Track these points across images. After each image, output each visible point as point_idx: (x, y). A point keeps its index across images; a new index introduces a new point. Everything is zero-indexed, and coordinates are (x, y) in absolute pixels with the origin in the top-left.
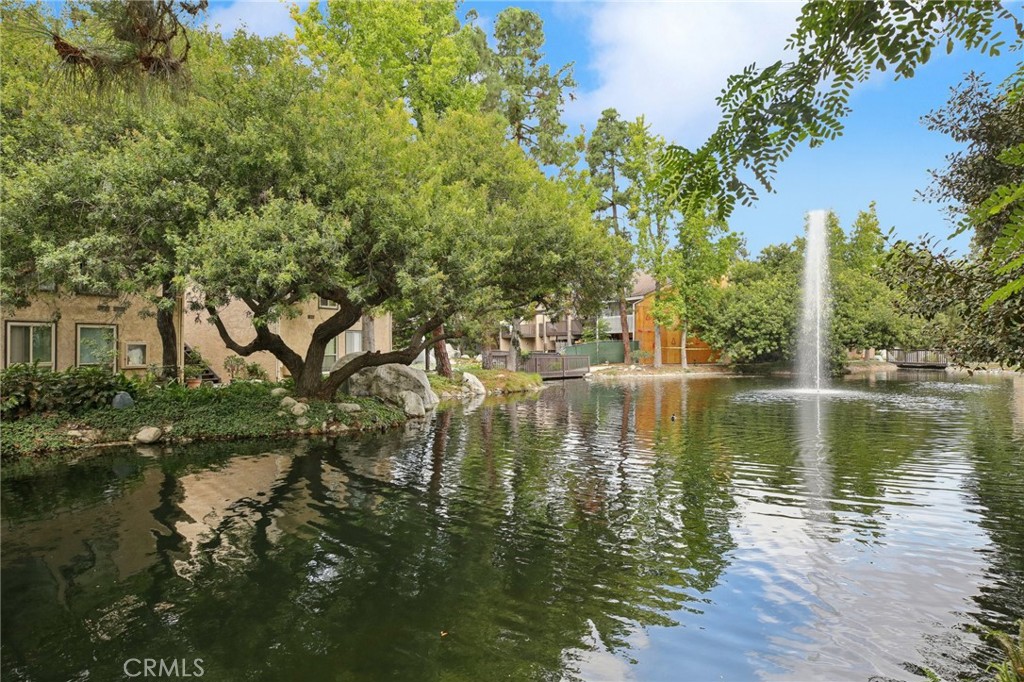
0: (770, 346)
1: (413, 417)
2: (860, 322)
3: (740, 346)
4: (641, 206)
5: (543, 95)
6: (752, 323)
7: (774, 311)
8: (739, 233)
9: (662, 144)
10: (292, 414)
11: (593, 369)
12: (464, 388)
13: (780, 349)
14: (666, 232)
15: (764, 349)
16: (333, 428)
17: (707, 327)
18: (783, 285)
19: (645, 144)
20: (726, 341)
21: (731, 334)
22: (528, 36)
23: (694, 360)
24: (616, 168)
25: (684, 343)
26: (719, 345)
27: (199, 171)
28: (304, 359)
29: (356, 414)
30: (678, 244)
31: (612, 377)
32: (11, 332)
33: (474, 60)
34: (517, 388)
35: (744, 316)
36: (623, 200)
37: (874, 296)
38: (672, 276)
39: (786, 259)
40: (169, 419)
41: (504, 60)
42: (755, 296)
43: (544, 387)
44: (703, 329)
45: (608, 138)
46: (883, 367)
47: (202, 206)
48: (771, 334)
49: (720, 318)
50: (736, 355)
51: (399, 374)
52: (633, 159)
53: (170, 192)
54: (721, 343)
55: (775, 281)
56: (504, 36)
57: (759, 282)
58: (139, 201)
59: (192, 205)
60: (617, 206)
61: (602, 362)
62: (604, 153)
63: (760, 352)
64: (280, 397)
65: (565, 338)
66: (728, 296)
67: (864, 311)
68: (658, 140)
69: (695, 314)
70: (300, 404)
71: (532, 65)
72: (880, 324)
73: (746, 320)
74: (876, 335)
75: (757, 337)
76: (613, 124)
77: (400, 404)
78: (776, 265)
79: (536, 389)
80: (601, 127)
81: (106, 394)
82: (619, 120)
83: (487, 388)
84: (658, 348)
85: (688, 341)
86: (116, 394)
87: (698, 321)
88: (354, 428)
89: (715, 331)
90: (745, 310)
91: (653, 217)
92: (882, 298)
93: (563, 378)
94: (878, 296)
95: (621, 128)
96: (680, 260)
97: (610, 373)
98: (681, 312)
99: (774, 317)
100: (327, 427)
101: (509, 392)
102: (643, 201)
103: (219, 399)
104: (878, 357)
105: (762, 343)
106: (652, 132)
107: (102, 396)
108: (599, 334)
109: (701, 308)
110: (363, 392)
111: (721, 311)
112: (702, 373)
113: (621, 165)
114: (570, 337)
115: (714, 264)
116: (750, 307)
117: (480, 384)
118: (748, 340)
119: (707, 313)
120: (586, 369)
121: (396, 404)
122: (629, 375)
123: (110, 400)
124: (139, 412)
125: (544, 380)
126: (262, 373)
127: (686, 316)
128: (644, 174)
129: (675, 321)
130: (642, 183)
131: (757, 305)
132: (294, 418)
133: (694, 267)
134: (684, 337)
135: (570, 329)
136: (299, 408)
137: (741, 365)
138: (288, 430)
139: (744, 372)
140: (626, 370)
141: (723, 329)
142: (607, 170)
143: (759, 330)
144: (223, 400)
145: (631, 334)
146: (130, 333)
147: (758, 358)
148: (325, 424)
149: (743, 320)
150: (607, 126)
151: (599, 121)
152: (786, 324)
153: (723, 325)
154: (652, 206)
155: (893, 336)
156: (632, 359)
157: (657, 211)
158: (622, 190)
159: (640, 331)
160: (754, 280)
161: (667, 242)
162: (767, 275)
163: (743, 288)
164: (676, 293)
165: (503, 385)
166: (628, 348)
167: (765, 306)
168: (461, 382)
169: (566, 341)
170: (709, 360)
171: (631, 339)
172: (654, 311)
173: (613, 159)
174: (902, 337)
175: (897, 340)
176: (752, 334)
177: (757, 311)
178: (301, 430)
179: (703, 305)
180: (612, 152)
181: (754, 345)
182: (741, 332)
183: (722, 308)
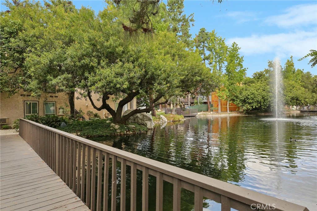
0: (257, 105)
1: (150, 129)
2: (289, 97)
3: (247, 105)
4: (214, 60)
5: (183, 24)
6: (251, 98)
7: (259, 94)
8: (246, 68)
9: (221, 39)
10: (115, 129)
11: (199, 113)
12: (161, 120)
13: (261, 106)
14: (222, 68)
15: (256, 106)
16: (128, 133)
17: (236, 99)
18: (262, 85)
19: (215, 40)
20: (242, 104)
21: (244, 102)
22: (179, 5)
23: (231, 110)
24: (205, 48)
25: (228, 105)
26: (240, 105)
27: (94, 54)
28: (116, 111)
29: (134, 128)
30: (226, 72)
31: (205, 116)
32: (26, 104)
33: (164, 14)
34: (177, 120)
35: (249, 95)
36: (207, 58)
37: (293, 88)
38: (224, 83)
39: (262, 76)
40: (78, 130)
41: (171, 14)
42: (252, 89)
43: (185, 119)
44: (234, 100)
45: (202, 38)
46: (295, 112)
47: (96, 65)
48: (258, 101)
49: (240, 96)
50: (246, 108)
51: (144, 116)
52: (210, 44)
53: (86, 61)
54: (241, 104)
55: (259, 84)
56: (171, 6)
57: (253, 84)
58: (78, 63)
59: (93, 64)
60: (205, 60)
61: (201, 111)
62: (201, 43)
63: (254, 107)
64: (110, 123)
65: (187, 104)
66: (243, 89)
67: (290, 93)
68: (219, 38)
69: (232, 95)
70: (117, 126)
71: (180, 15)
72: (296, 97)
73: (249, 97)
74: (294, 101)
75: (253, 102)
76: (204, 33)
77: (145, 125)
78: (258, 78)
79: (183, 120)
80: (200, 34)
81: (58, 123)
82: (206, 32)
83: (168, 120)
84: (220, 106)
85: (229, 104)
86: (61, 123)
87: (233, 97)
88: (134, 133)
89: (239, 101)
90: (249, 93)
91: (218, 63)
92: (296, 89)
93: (189, 117)
94: (294, 88)
95: (206, 35)
96: (227, 78)
97: (204, 115)
98: (227, 95)
99: (259, 96)
100: (126, 133)
101: (175, 121)
102: (214, 58)
103: (92, 124)
104: (293, 108)
105: (255, 104)
106: (217, 36)
107: (57, 124)
108: (200, 102)
109: (234, 93)
110: (133, 122)
111: (240, 94)
112: (234, 114)
113: (207, 46)
114: (189, 103)
115: (238, 78)
116: (251, 93)
117: (165, 118)
118: (250, 103)
119: (236, 95)
120: (196, 114)
121: (144, 125)
122: (210, 115)
123: (60, 125)
124: (69, 129)
125: (184, 117)
126: (99, 116)
127: (229, 96)
128: (214, 49)
129: (225, 97)
130: (214, 52)
131: (253, 92)
132: (116, 130)
133: (231, 80)
134: (228, 103)
135: (189, 101)
136: (117, 127)
137: (248, 112)
138: (115, 133)
139: (248, 114)
140: (209, 113)
141: (241, 100)
142: (202, 49)
143: (254, 100)
144: (93, 125)
145: (210, 102)
146: (59, 104)
147: (253, 109)
148: (125, 132)
149: (248, 97)
150: (202, 34)
151: (199, 32)
152: (263, 98)
153: (241, 98)
154: (217, 60)
155: (300, 101)
156: (211, 110)
157: (219, 61)
158: (207, 55)
159: (213, 101)
160: (251, 84)
161: (222, 72)
162: (256, 82)
163: (247, 86)
164: (225, 88)
165: (173, 119)
166: (209, 107)
167: (256, 92)
168: (160, 118)
169: (188, 104)
170: (237, 110)
171: (210, 103)
172: (218, 94)
173: (204, 45)
174: (303, 102)
175: (301, 102)
176: (251, 101)
177: (253, 94)
178: (118, 134)
179: (234, 92)
180: (204, 42)
181: (252, 105)
182: (248, 101)
183: (241, 93)
